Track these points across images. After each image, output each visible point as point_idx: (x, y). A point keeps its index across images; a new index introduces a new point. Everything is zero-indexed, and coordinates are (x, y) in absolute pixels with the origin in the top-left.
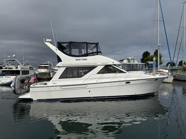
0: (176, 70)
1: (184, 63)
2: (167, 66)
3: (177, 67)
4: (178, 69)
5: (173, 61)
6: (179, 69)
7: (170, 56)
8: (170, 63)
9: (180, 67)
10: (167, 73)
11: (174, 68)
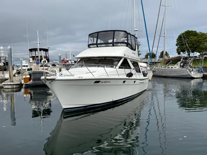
0: (156, 63)
1: (165, 54)
2: (146, 58)
3: (157, 59)
4: (158, 61)
5: (152, 51)
6: (160, 61)
7: (149, 45)
8: (149, 53)
9: (161, 59)
10: (145, 67)
11: (153, 60)
